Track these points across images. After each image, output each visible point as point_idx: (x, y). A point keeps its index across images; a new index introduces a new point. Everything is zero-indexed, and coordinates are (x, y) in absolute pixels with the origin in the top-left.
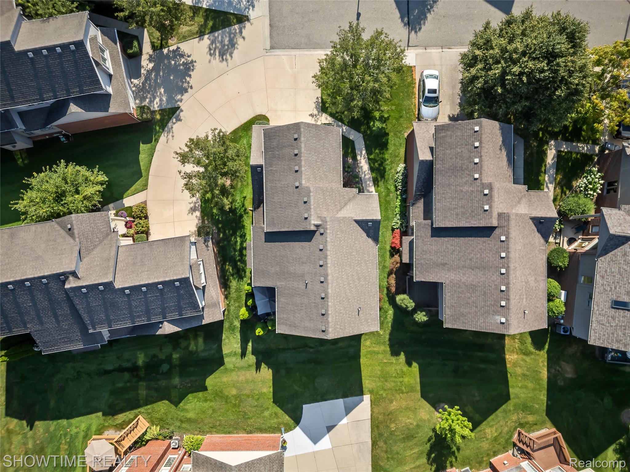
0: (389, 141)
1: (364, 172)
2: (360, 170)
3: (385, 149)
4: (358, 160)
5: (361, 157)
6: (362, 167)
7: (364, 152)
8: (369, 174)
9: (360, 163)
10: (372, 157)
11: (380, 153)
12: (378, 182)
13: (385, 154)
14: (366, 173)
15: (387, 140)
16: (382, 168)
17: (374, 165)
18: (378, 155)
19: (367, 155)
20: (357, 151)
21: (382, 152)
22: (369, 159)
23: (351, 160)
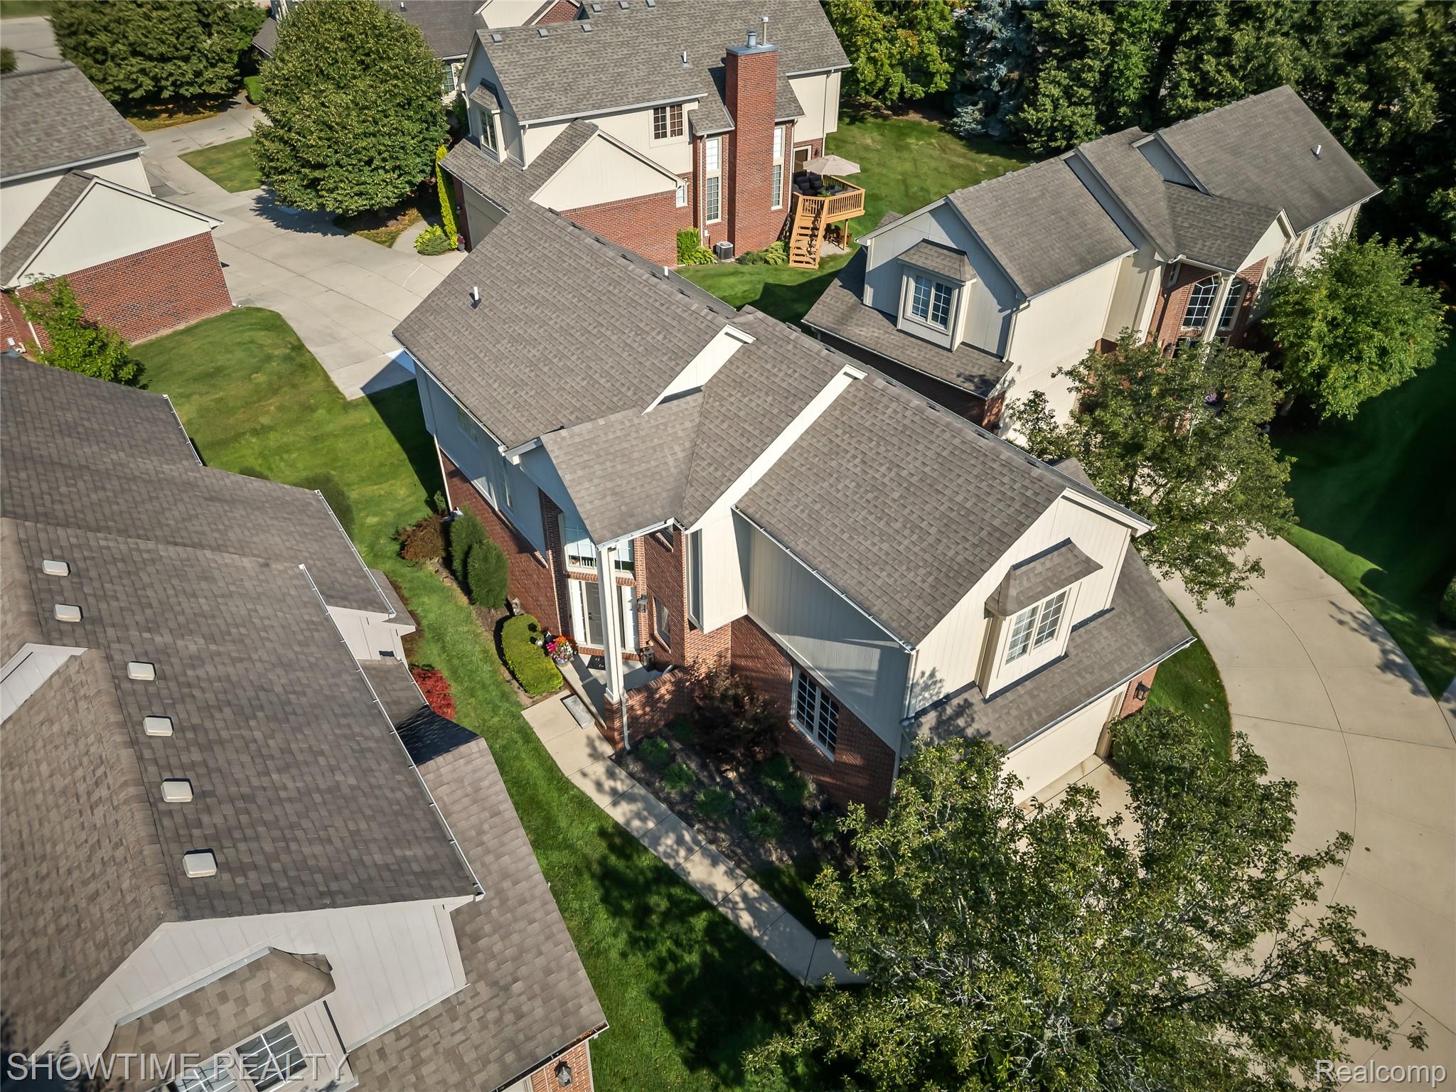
0: (666, 1035)
1: (690, 851)
2: (713, 847)
3: (664, 988)
4: (749, 876)
5: (745, 897)
6: (715, 863)
7: (746, 920)
8: (669, 856)
9: (730, 873)
10: (700, 922)
11: (673, 957)
12: (612, 847)
13: (649, 965)
14: (682, 853)
15: (678, 1036)
16: (628, 906)
17: (670, 897)
18: (678, 943)
19: (724, 919)
20: (780, 909)
21: (670, 967)
22: (705, 905)
23: (774, 858)
